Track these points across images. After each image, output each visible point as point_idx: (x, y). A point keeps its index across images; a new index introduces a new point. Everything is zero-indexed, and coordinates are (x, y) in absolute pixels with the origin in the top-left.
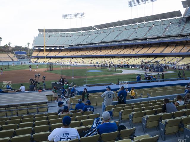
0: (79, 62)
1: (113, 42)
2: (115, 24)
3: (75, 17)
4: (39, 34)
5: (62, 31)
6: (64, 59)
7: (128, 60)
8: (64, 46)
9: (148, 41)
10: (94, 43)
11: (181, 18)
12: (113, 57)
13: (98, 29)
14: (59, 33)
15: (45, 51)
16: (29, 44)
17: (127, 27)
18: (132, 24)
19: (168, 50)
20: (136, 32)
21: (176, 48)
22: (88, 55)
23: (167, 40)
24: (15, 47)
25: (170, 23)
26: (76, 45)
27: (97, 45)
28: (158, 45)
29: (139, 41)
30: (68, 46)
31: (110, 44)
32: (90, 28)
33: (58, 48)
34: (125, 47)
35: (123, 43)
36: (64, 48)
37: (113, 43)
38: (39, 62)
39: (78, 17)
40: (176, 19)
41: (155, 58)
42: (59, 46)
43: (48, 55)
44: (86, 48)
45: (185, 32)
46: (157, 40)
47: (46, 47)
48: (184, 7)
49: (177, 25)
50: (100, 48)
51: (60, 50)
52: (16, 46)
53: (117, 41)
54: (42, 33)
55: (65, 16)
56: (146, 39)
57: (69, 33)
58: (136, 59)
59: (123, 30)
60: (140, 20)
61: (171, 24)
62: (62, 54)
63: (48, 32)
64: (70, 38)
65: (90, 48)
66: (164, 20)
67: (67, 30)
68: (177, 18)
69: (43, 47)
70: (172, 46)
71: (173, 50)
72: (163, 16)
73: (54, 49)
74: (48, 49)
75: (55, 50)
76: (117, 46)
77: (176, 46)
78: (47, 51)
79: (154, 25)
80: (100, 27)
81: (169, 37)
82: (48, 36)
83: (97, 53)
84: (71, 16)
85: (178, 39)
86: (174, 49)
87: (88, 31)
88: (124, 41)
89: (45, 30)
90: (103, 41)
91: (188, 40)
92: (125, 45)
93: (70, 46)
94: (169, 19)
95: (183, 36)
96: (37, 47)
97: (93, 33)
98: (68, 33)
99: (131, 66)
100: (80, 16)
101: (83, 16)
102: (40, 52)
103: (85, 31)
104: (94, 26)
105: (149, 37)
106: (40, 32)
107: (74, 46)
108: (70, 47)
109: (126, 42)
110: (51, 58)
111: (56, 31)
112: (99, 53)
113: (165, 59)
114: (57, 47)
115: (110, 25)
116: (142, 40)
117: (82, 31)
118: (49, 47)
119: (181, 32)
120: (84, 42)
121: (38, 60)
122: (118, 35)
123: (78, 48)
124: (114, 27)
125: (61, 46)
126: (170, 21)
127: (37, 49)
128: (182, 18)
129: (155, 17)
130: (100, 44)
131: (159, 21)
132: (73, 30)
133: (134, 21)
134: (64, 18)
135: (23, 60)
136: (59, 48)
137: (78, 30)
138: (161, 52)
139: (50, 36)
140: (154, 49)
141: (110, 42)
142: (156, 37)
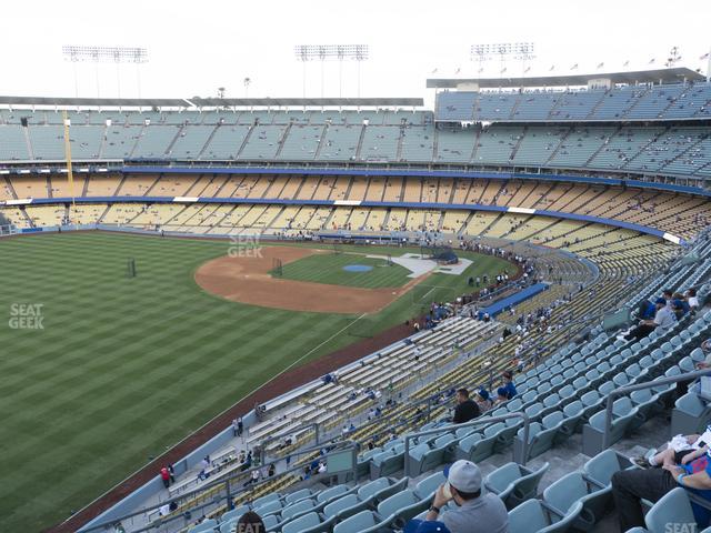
1: (274, 163)
3: (110, 59)
11: (423, 113)
13: (197, 108)
17: (295, 115)
18: (307, 109)
19: (413, 194)
21: (426, 189)
23: (409, 171)
27: (227, 167)
31: (265, 167)
37: (274, 167)
39: (123, 59)
45: (440, 158)
46: (387, 169)
47: (74, 164)
55: (73, 51)
59: (288, 126)
60: (330, 102)
66: (387, 112)
68: (414, 109)
69: (64, 165)
78: (77, 176)
80: (208, 103)
84: (95, 53)
85: (430, 171)
87: (163, 109)
88: (306, 163)
90: (244, 156)
94: (398, 109)
95: (436, 166)
100: (132, 60)
101: (142, 60)
103: (152, 109)
115: (242, 102)
116: (352, 165)
119: (434, 156)
120: (179, 156)
122: (281, 143)
130: (236, 166)
133: (312, 102)
134: (69, 57)
137: (128, 103)
138: (400, 200)
139: (23, 121)
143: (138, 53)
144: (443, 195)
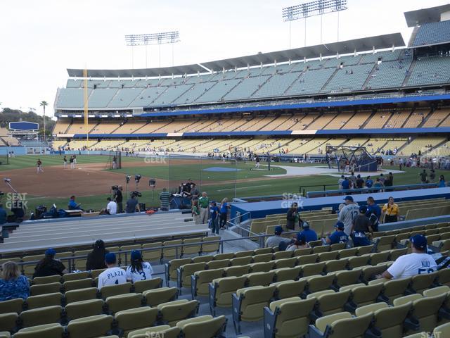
0: (170, 150)
1: (249, 102)
2: (253, 60)
3: (156, 41)
4: (69, 80)
5: (125, 73)
6: (131, 142)
7: (287, 144)
8: (130, 111)
9: (330, 99)
10: (204, 105)
11: (402, 50)
12: (250, 137)
13: (211, 72)
14: (119, 79)
15: (86, 121)
16: (44, 103)
17: (281, 68)
18: (292, 62)
19: (376, 123)
20: (301, 79)
21: (394, 117)
22: (190, 131)
23: (374, 99)
24: (4, 112)
25: (379, 59)
26: (160, 109)
27: (212, 108)
28: (354, 110)
29: (310, 101)
30: (141, 110)
31: (241, 106)
32: (192, 69)
33: (116, 116)
34: (278, 114)
35: (273, 104)
36: (131, 116)
37: (248, 105)
38: (73, 149)
39: (164, 41)
40: (391, 51)
41: (348, 140)
42: (120, 111)
43: (94, 133)
44: (185, 116)
45: (413, 82)
46: (351, 99)
47: (89, 111)
48: (410, 25)
49: (396, 64)
50: (219, 117)
51: (123, 121)
52: (5, 109)
53: (258, 101)
54: (76, 78)
55: (132, 39)
56: (325, 97)
57: (142, 78)
58: (304, 141)
59: (271, 76)
60: (311, 52)
61: (379, 62)
62: (126, 129)
63: (92, 77)
64: (144, 92)
65: (194, 116)
66: (365, 54)
67: (138, 73)
68: (393, 49)
69: (83, 111)
70: (385, 112)
71: (386, 123)
72: (363, 44)
73: (106, 116)
74: (93, 116)
75: (110, 120)
76: (257, 112)
77: (393, 113)
78: (91, 121)
79: (342, 64)
80: (216, 66)
81: (378, 92)
82: (93, 86)
83: (211, 127)
84: (146, 38)
85: (399, 97)
86: (389, 119)
87: (188, 75)
88: (275, 100)
89: (88, 70)
90: (226, 99)
91: (418, 100)
92: (277, 108)
93: (145, 109)
94: (376, 51)
96: (64, 112)
97: (201, 80)
98: (139, 78)
99: (296, 159)
100: (170, 40)
101: (176, 40)
102: (71, 123)
103: (181, 76)
104: (201, 64)
105: (333, 92)
106: (70, 76)
107: (155, 110)
108: (145, 112)
109: (281, 103)
110: (99, 138)
111: (111, 73)
112: (215, 128)
113: (370, 142)
114: (114, 111)
115: (241, 62)
116: (317, 97)
117: (175, 74)
118: (95, 113)
119: (405, 81)
120: (181, 102)
121: (70, 143)
122: (260, 87)
123: (165, 117)
124: (251, 67)
125: (125, 111)
126: (380, 56)
127: (66, 116)
128: (405, 49)
129: (345, 47)
130: (219, 107)
131: (353, 56)
132: (152, 72)
133: (296, 54)
134: (130, 43)
135: (31, 143)
136: (119, 116)
137: (165, 71)
138: (361, 127)
139: (95, 87)
140: (345, 119)
141: (242, 102)
142: (347, 91)
143: (173, 35)
144: (413, 122)
